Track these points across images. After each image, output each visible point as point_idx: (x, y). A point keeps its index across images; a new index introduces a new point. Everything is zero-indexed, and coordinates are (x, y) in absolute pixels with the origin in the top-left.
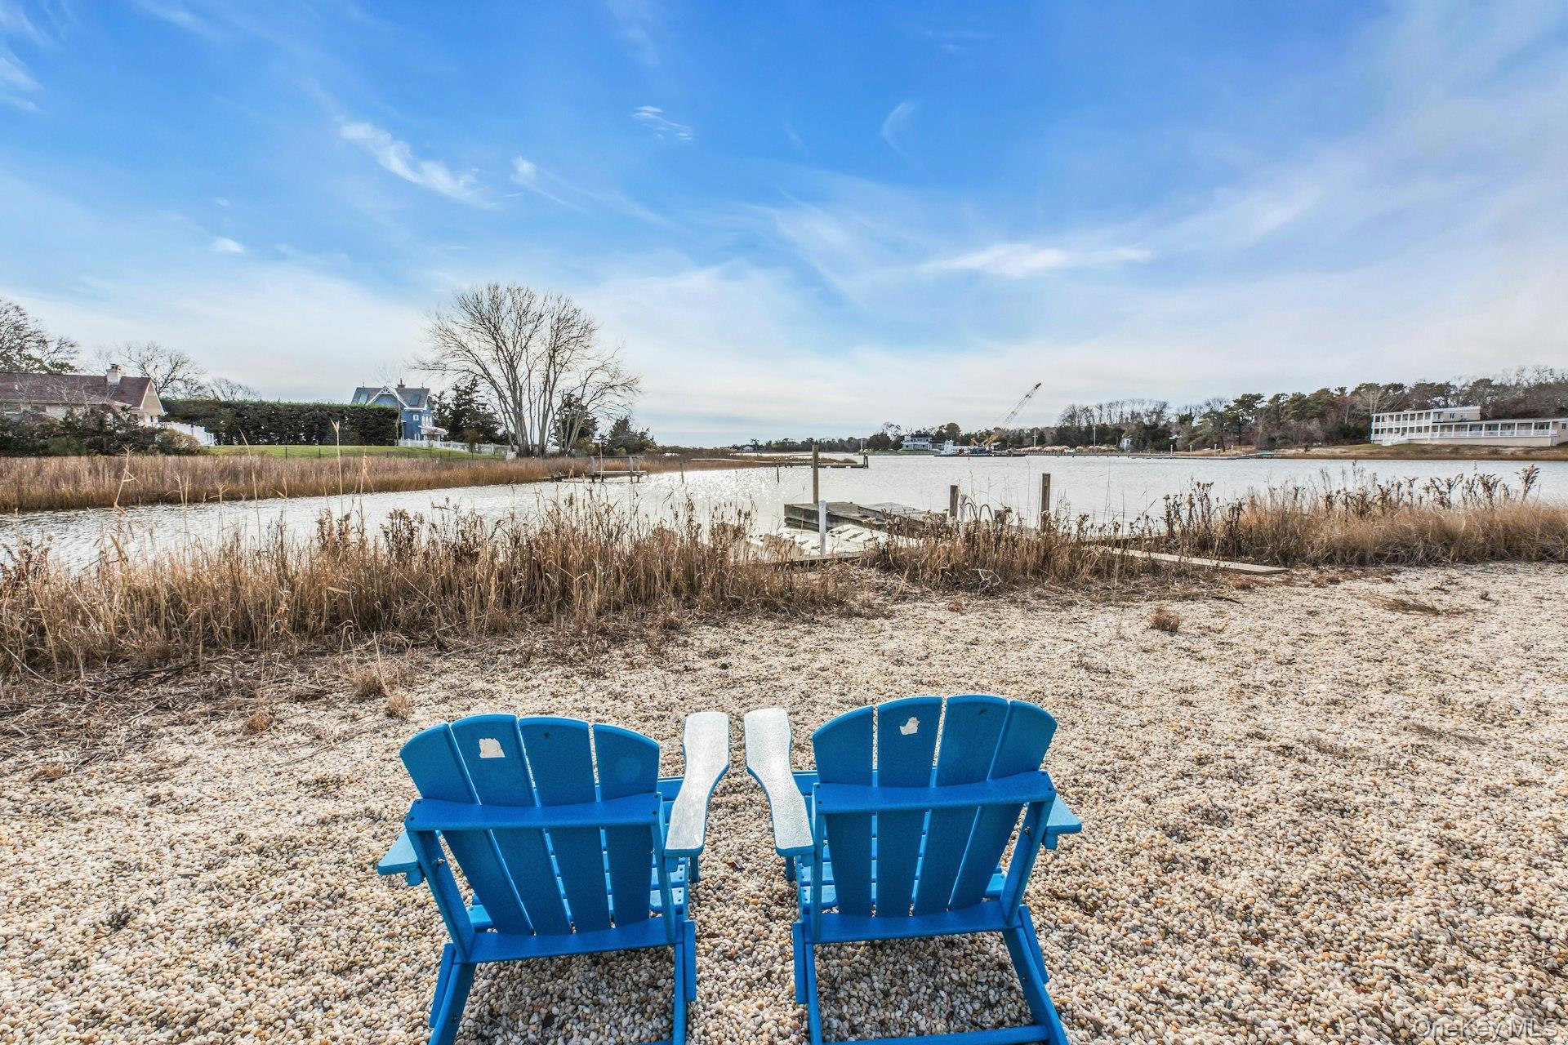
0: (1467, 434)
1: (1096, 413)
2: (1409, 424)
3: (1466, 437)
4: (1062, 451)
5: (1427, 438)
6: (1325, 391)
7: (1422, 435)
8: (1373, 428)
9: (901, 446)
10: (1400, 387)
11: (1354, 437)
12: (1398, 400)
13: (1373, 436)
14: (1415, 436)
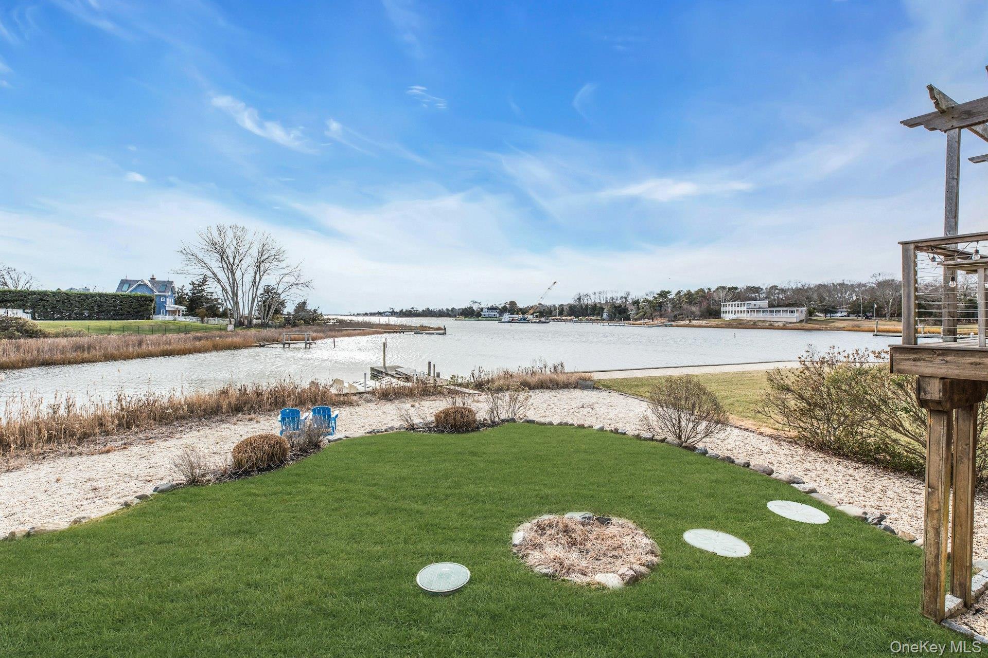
0: (761, 314)
1: (593, 297)
2: (737, 309)
3: (761, 316)
4: (571, 320)
5: (745, 317)
6: (702, 290)
7: (742, 315)
8: (722, 310)
9: (481, 315)
10: (736, 288)
11: (715, 315)
12: (735, 295)
13: (722, 315)
14: (739, 315)
